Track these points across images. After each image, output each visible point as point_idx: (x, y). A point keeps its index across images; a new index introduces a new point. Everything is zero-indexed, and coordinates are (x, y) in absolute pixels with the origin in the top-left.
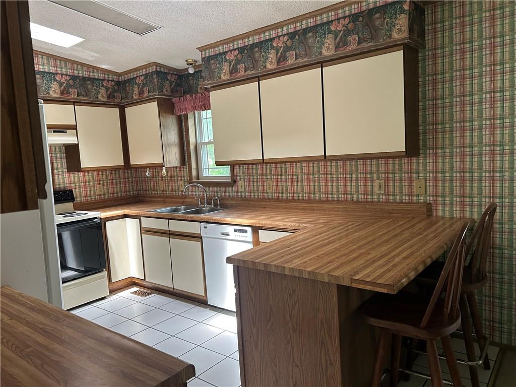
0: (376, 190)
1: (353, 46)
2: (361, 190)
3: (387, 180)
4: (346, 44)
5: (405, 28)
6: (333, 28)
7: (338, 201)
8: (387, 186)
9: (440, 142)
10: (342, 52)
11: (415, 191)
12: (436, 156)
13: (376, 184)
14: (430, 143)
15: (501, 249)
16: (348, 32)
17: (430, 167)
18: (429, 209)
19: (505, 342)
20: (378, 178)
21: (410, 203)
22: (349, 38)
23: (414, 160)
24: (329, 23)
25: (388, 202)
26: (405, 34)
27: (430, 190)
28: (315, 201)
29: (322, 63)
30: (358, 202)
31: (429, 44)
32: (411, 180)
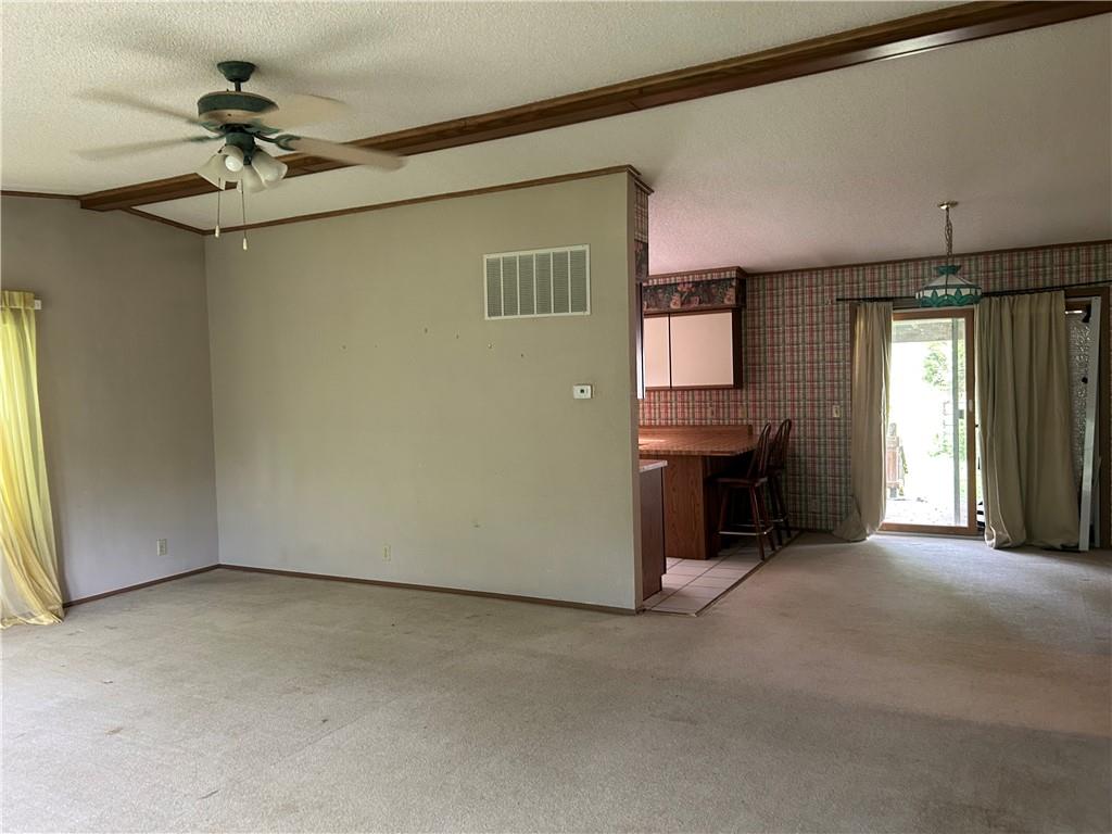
0: (709, 415)
1: (695, 305)
2: (697, 416)
3: (718, 407)
4: (689, 302)
5: (733, 298)
6: (679, 289)
7: (677, 426)
8: (718, 412)
9: (757, 379)
10: (686, 307)
11: (740, 416)
12: (754, 388)
13: (709, 411)
14: (750, 379)
15: (799, 457)
16: (691, 294)
17: (751, 397)
18: (750, 429)
19: (804, 526)
20: (711, 406)
21: (736, 425)
22: (692, 299)
23: (739, 391)
24: (676, 284)
25: (719, 425)
26: (734, 302)
27: (751, 415)
28: (655, 426)
29: (670, 314)
30: (694, 426)
31: (749, 306)
32: (736, 407)
